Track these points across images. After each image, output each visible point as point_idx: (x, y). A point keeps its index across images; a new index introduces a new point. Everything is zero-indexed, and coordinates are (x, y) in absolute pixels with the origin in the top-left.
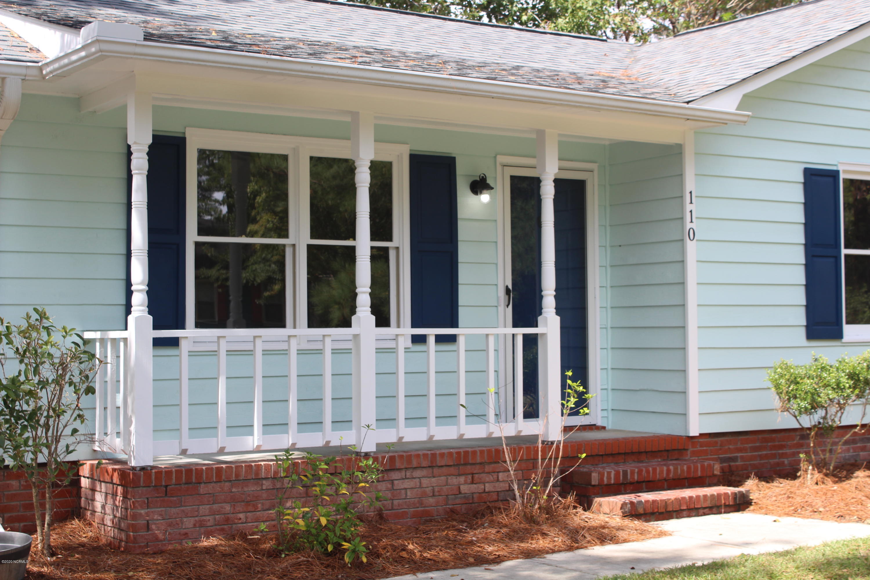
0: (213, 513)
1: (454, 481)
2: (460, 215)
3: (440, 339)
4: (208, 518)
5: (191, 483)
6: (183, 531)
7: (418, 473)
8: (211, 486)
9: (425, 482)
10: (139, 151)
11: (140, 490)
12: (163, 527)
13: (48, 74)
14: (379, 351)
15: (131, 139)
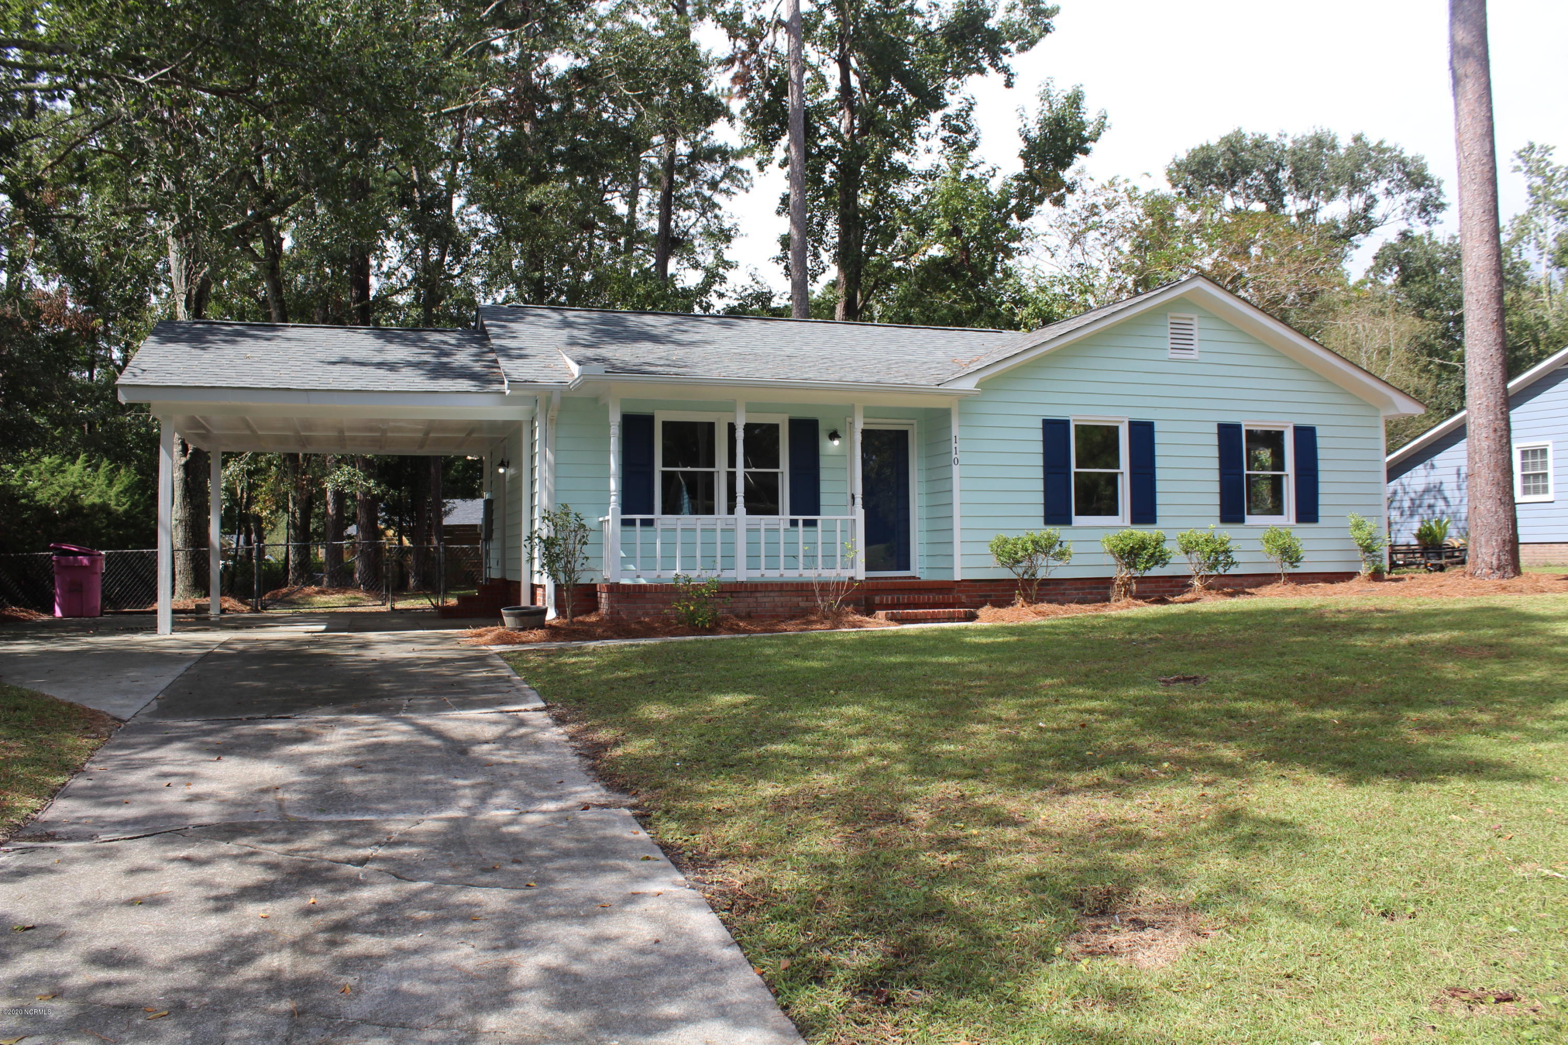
1: (795, 599)
2: (821, 453)
3: (807, 523)
4: (651, 611)
5: (641, 592)
6: (637, 616)
7: (772, 594)
9: (777, 599)
10: (614, 425)
11: (614, 594)
12: (627, 614)
13: (572, 388)
14: (748, 530)
15: (611, 419)
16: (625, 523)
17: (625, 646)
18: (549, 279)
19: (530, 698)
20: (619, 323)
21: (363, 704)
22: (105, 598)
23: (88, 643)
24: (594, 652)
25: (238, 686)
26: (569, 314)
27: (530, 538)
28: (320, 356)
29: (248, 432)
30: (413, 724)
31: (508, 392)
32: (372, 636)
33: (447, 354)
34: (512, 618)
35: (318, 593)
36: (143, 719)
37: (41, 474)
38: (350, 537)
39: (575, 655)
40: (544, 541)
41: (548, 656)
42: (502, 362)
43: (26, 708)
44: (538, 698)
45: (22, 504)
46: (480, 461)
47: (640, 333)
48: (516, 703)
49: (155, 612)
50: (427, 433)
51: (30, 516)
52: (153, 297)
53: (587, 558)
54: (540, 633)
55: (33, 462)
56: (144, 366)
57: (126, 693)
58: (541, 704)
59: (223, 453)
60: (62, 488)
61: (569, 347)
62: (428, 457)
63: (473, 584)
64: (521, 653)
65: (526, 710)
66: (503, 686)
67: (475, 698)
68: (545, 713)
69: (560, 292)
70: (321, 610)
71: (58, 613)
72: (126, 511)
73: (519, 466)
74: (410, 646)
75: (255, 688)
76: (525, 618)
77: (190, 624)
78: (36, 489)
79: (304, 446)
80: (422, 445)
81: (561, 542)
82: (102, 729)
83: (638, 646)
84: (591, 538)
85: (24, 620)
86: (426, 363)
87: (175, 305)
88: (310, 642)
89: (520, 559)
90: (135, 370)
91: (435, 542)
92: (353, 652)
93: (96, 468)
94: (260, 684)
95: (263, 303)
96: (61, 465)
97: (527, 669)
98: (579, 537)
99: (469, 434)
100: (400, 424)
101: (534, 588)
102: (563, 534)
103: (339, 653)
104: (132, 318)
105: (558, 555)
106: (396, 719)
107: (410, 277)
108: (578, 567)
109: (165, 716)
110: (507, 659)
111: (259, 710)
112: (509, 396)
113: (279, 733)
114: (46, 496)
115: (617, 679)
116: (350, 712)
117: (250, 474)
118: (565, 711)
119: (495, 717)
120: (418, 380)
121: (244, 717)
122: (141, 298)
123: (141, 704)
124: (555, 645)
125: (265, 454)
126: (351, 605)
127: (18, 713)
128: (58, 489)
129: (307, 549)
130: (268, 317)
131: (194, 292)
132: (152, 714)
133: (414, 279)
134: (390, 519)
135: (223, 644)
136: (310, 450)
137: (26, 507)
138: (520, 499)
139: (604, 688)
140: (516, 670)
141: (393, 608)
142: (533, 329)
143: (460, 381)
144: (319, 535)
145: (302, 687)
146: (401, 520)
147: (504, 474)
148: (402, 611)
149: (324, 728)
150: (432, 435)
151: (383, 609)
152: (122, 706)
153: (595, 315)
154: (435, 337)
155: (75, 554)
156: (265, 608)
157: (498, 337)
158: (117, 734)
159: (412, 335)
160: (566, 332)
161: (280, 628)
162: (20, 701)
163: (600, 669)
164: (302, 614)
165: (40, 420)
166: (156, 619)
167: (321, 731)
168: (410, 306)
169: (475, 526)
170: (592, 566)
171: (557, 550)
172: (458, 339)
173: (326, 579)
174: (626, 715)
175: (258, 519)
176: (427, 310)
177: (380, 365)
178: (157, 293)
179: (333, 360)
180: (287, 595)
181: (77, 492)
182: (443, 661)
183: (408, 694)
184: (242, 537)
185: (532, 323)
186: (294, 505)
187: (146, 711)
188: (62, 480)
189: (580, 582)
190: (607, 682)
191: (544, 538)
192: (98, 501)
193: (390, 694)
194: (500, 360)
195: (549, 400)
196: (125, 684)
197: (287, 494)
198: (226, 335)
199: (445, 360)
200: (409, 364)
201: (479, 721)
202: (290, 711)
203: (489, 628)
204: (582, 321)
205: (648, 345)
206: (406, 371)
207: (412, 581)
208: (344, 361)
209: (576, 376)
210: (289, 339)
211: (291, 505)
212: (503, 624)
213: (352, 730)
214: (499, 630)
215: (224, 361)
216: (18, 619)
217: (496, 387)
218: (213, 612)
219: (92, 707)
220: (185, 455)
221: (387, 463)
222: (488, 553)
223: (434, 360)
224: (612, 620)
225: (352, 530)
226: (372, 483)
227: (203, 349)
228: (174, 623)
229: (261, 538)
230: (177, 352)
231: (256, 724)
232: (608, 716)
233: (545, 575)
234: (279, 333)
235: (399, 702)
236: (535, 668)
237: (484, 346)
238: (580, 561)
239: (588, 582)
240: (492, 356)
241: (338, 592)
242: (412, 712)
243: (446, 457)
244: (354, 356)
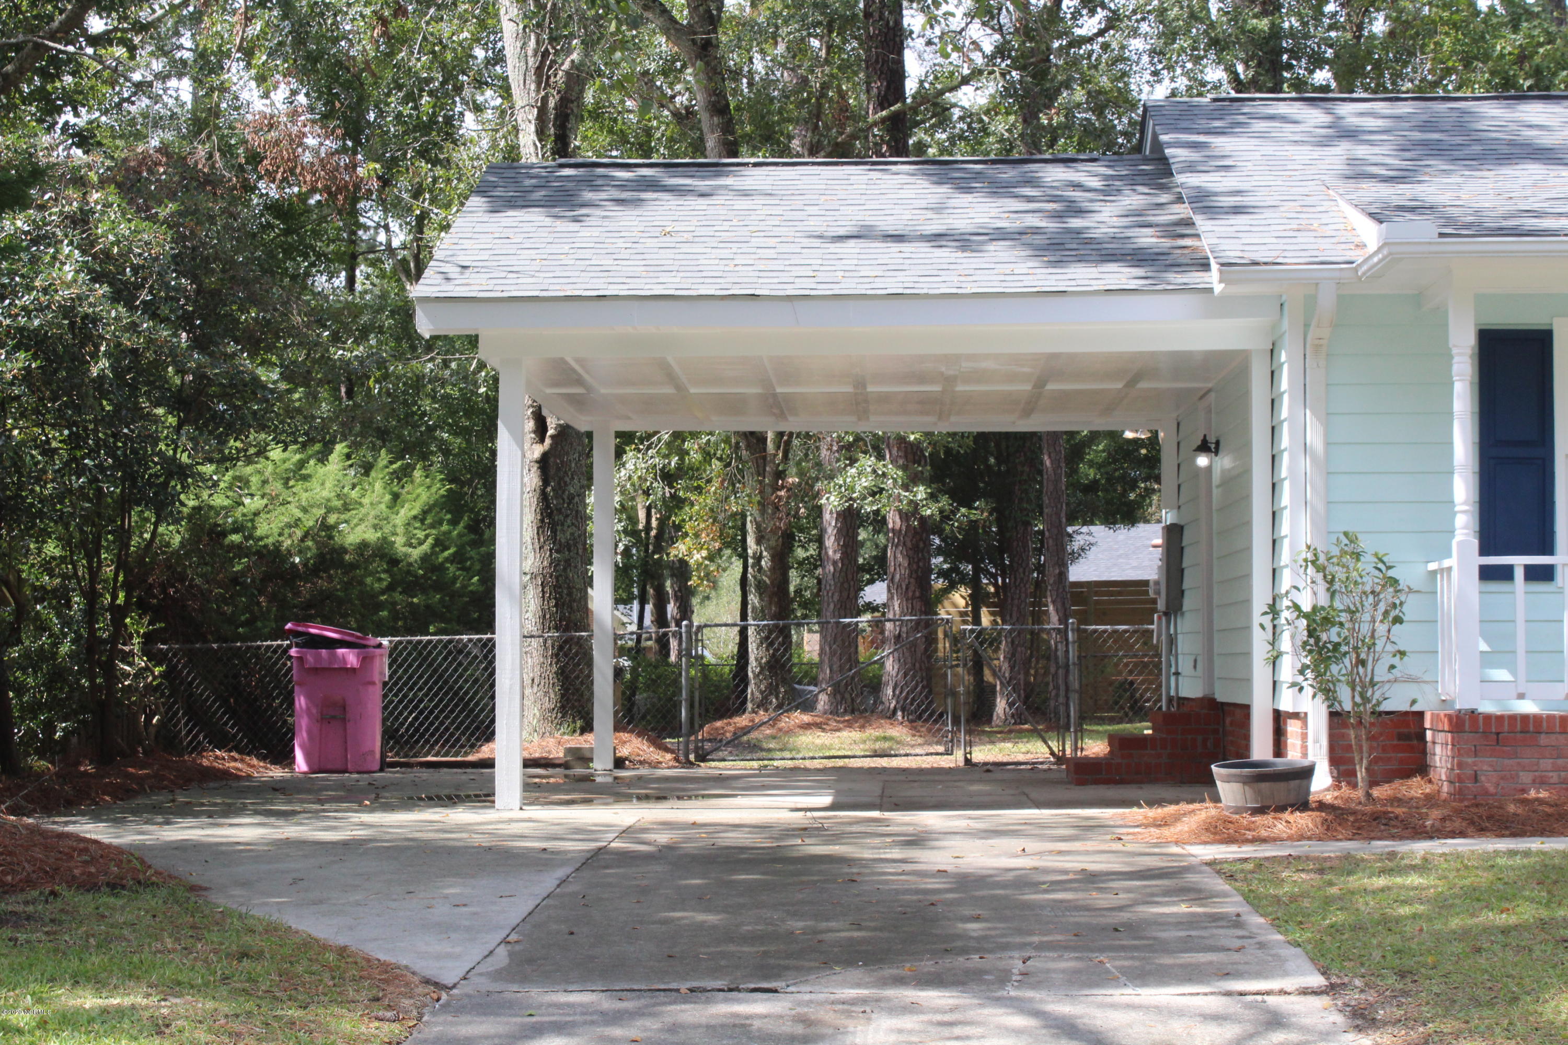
0: (1557, 769)
4: (1551, 774)
5: (1528, 732)
6: (1520, 787)
8: (1553, 737)
10: (1460, 354)
11: (1465, 736)
12: (1494, 780)
13: (1364, 274)
15: (1452, 341)
16: (1487, 574)
17: (1497, 853)
18: (1292, 33)
19: (1291, 965)
20: (1462, 125)
21: (928, 965)
22: (390, 735)
23: (363, 825)
24: (1424, 866)
25: (665, 922)
26: (1345, 109)
27: (1273, 610)
28: (816, 225)
29: (669, 390)
30: (1037, 1014)
31: (1218, 288)
32: (931, 819)
33: (1080, 212)
34: (1236, 787)
35: (807, 727)
36: (480, 983)
37: (265, 482)
38: (871, 607)
39: (1383, 872)
40: (1306, 616)
41: (1321, 871)
42: (1202, 223)
43: (261, 953)
44: (1308, 965)
45: (233, 546)
46: (1153, 442)
47: (1511, 143)
48: (1259, 975)
49: (489, 764)
50: (1040, 384)
51: (248, 568)
52: (469, 117)
53: (1402, 653)
54: (1302, 820)
55: (249, 461)
56: (464, 259)
57: (445, 929)
58: (1317, 980)
59: (618, 434)
60: (305, 510)
61: (1351, 184)
62: (1034, 434)
63: (1137, 711)
64: (1260, 864)
65: (1283, 992)
66: (1227, 937)
67: (1167, 960)
68: (1325, 1000)
69: (1317, 62)
70: (817, 764)
71: (301, 763)
72: (425, 558)
73: (1244, 450)
74: (1016, 844)
75: (701, 926)
76: (1265, 786)
77: (555, 789)
78: (257, 514)
79: (782, 415)
80: (1029, 407)
81: (1344, 617)
82: (406, 1003)
83: (1527, 854)
84: (1411, 608)
85: (238, 778)
86: (1036, 231)
87: (516, 129)
88: (803, 831)
89: (1248, 655)
90: (447, 268)
91: (1054, 621)
92: (896, 853)
93: (367, 469)
94: (711, 918)
95: (685, 117)
96: (302, 464)
97: (1277, 900)
98: (1382, 607)
99: (1132, 383)
100: (984, 365)
101: (1279, 719)
102: (1347, 601)
103: (867, 854)
104: (435, 162)
105: (1337, 646)
106: (999, 1001)
107: (988, 48)
108: (1381, 673)
109: (524, 979)
110: (1231, 877)
111: (714, 972)
112: (1223, 297)
113: (757, 1024)
114: (275, 527)
115: (1487, 930)
116: (900, 981)
117: (668, 477)
118: (1371, 996)
119: (1214, 1004)
120: (1022, 268)
121: (684, 987)
122: (449, 120)
123: (476, 953)
124: (1333, 849)
125: (695, 435)
126: (876, 754)
127: (246, 962)
128: (298, 513)
129: (784, 632)
130: (698, 147)
131: (552, 103)
132: (499, 975)
133: (1001, 51)
134: (955, 569)
135: (626, 832)
136: (792, 425)
137: (239, 550)
138: (1247, 524)
139: (1458, 948)
140: (1254, 900)
141: (968, 761)
142: (1269, 149)
143: (1112, 267)
144: (805, 605)
145: (798, 925)
146: (977, 571)
147: (1209, 469)
148: (989, 768)
149: (849, 1014)
150: (1050, 387)
151: (946, 762)
152: (438, 957)
153: (1405, 108)
154: (1055, 174)
155: (331, 644)
156: (703, 757)
157: (1191, 168)
158: (434, 1013)
159: (1008, 173)
160: (1343, 149)
161: (739, 801)
162: (248, 939)
163: (1443, 905)
164: (778, 772)
165: (270, 376)
166: (492, 779)
167: (842, 1021)
168: (992, 110)
169: (1146, 583)
170: (1414, 672)
171: (1332, 635)
172: (1107, 178)
173: (823, 699)
174: (1516, 1012)
175: (682, 570)
176: (1029, 116)
177: (937, 239)
178: (478, 109)
179: (842, 232)
180: (747, 730)
181: (332, 519)
182: (1090, 879)
183: (1023, 946)
184: (649, 608)
185: (1262, 136)
186: (758, 542)
187: (490, 965)
188: (304, 496)
189: (1386, 706)
190: (1464, 934)
191: (1306, 607)
192: (372, 536)
193: (982, 946)
194: (1199, 220)
195: (1311, 302)
196: (441, 911)
197: (744, 516)
198: (622, 187)
199: (1075, 223)
200: (1000, 235)
201: (1180, 1013)
202: (777, 976)
203: (1184, 807)
204: (1380, 123)
205: (1532, 171)
206: (998, 251)
207: (1001, 706)
208: (862, 234)
209: (1372, 247)
210: (745, 194)
211: (751, 541)
212: (1216, 799)
213: (908, 1022)
214: (1204, 812)
215: (620, 243)
216: (225, 775)
217: (1195, 278)
218: (601, 765)
219: (382, 957)
220: (542, 441)
221: (948, 451)
222: (1172, 641)
223: (1051, 225)
224: (1459, 794)
225: (876, 593)
226: (921, 492)
227: (576, 220)
228: (527, 787)
229: (685, 611)
230: (527, 227)
231: (708, 1001)
232: (1475, 1013)
233: (1308, 691)
234: (729, 181)
235: (1001, 964)
236: (1293, 899)
237: (1163, 188)
238: (1387, 660)
239: (1404, 707)
240: (1182, 211)
241: (849, 725)
242: (1035, 986)
243: (1072, 434)
244: (889, 224)
